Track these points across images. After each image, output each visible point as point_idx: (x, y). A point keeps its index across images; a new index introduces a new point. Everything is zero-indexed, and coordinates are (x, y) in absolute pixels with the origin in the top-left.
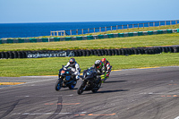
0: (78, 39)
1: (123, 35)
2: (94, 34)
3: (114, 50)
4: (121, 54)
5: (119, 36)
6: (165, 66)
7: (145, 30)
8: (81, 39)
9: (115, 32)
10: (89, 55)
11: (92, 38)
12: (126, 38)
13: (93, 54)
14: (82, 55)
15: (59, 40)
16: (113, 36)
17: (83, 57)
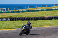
0: (12, 12)
1: (34, 11)
2: (20, 10)
3: (29, 18)
4: (33, 20)
5: (32, 11)
6: (54, 26)
7: (44, 8)
8: (13, 12)
9: (30, 9)
10: (18, 20)
11: (19, 12)
12: (36, 12)
13: (20, 20)
14: (14, 20)
15: (3, 13)
16: (29, 11)
17: (15, 21)
